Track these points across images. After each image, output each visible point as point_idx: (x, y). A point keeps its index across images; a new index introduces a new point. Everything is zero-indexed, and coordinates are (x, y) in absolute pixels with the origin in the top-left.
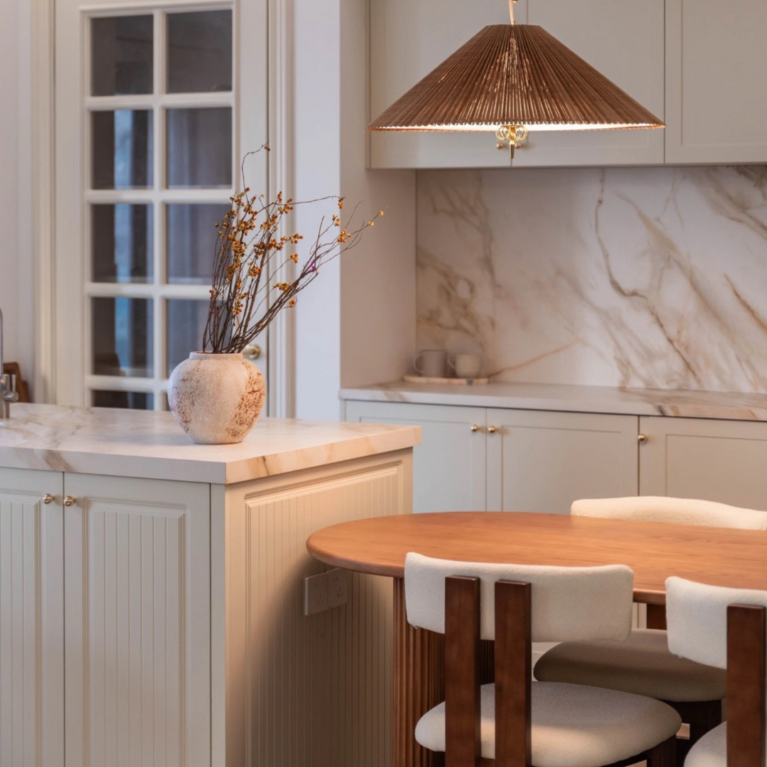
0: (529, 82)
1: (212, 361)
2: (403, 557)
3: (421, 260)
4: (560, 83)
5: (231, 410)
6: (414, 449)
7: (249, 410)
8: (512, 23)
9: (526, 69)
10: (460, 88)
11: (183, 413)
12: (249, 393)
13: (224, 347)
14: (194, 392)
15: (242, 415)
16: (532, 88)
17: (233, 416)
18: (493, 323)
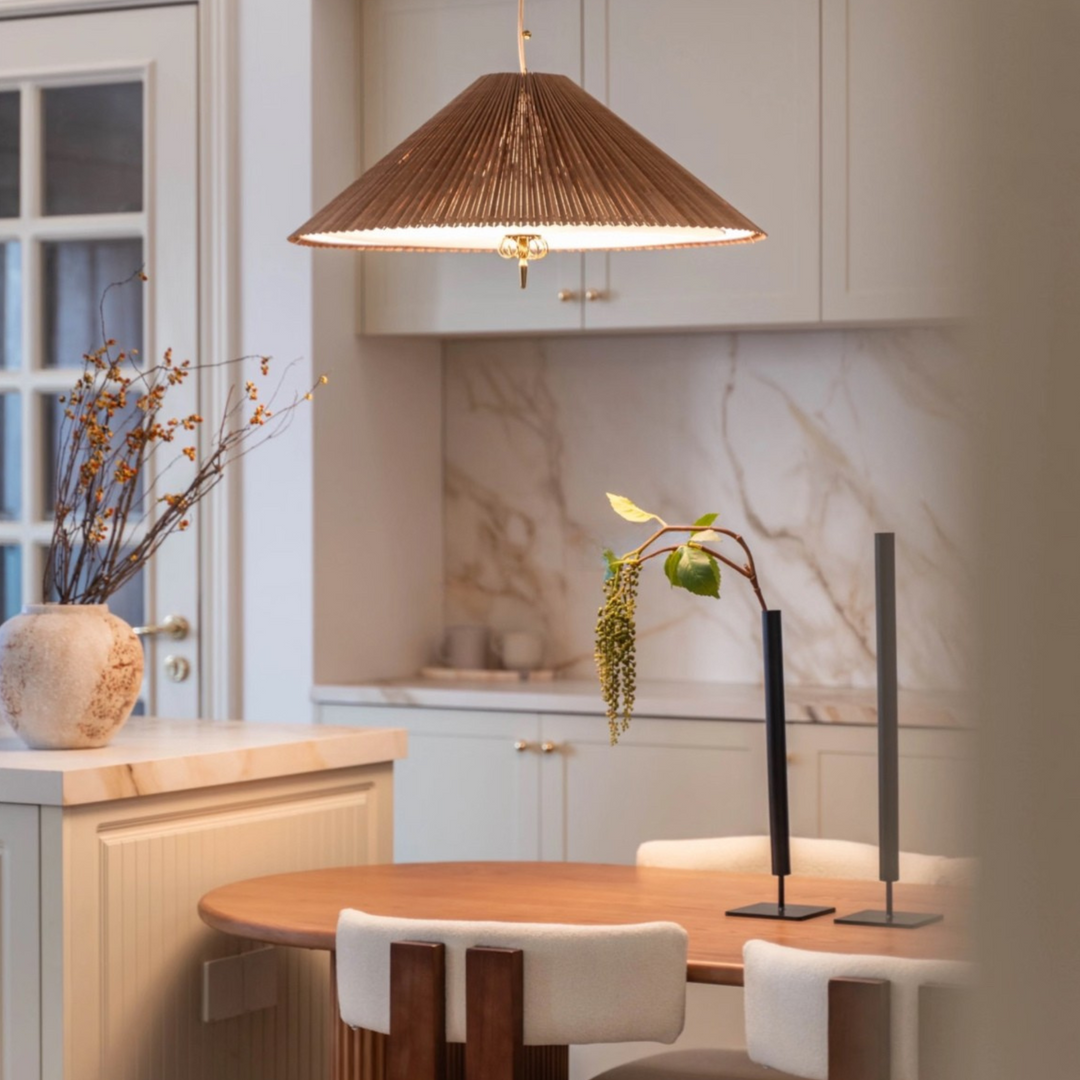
0: (539, 161)
1: (55, 616)
2: (335, 918)
3: (452, 484)
4: (587, 162)
5: (85, 695)
6: (396, 765)
7: (115, 694)
8: (523, 70)
9: (534, 141)
10: (429, 170)
11: (9, 699)
12: (115, 667)
13: (78, 594)
14: (24, 664)
15: (102, 703)
16: (542, 170)
17: (88, 703)
18: (563, 585)
